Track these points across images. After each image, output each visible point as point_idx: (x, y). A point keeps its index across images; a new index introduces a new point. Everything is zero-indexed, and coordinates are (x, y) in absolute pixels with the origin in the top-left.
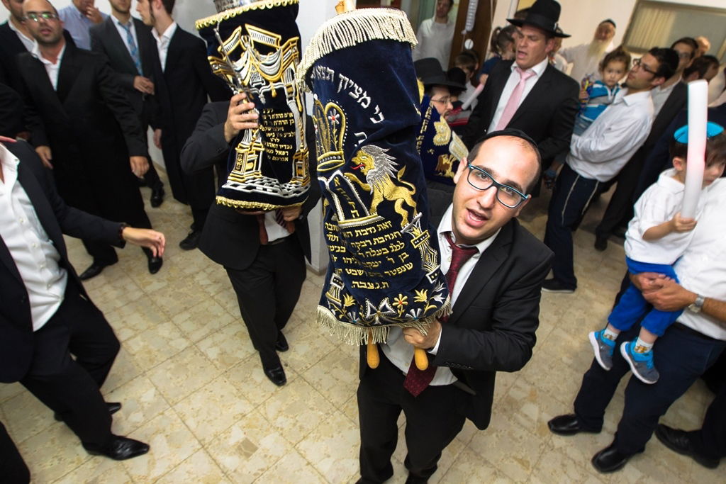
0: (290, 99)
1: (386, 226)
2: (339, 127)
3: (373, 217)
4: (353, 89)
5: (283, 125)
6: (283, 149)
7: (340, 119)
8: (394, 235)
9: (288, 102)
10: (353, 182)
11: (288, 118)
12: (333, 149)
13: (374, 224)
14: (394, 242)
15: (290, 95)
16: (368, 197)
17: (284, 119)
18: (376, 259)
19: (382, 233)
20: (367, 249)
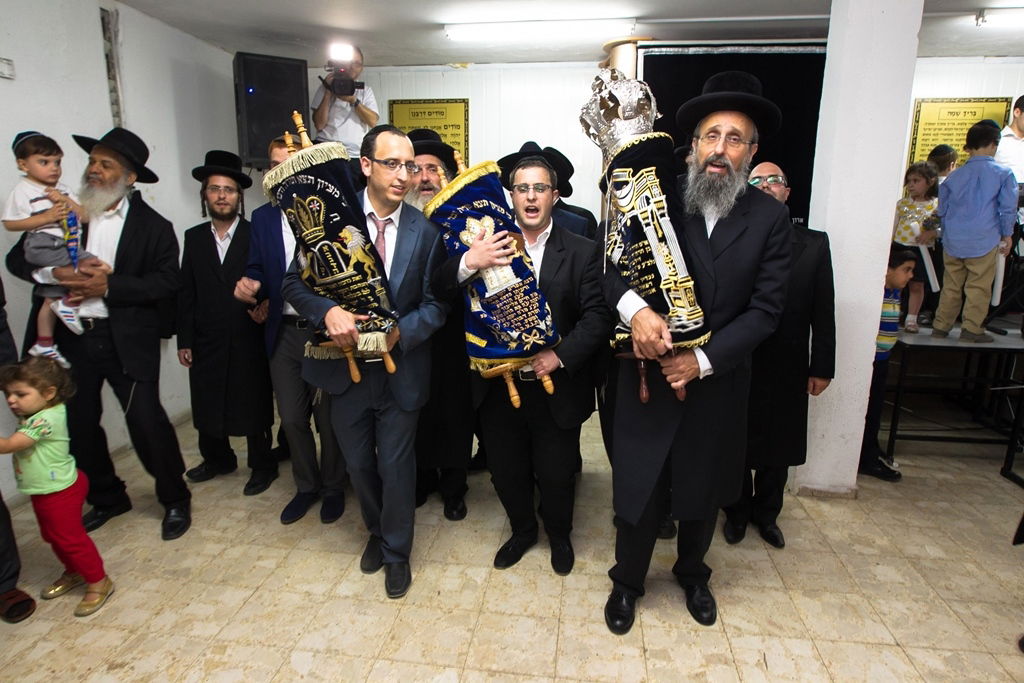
0: (648, 225)
1: (357, 278)
2: (319, 211)
3: (350, 271)
4: (328, 187)
5: (639, 255)
6: (646, 282)
7: (320, 206)
8: (364, 284)
9: (645, 229)
10: (338, 249)
11: (644, 247)
12: (316, 226)
13: (350, 277)
14: (364, 288)
15: (647, 221)
16: (347, 259)
17: (640, 248)
18: (355, 299)
19: (356, 282)
20: (346, 294)
